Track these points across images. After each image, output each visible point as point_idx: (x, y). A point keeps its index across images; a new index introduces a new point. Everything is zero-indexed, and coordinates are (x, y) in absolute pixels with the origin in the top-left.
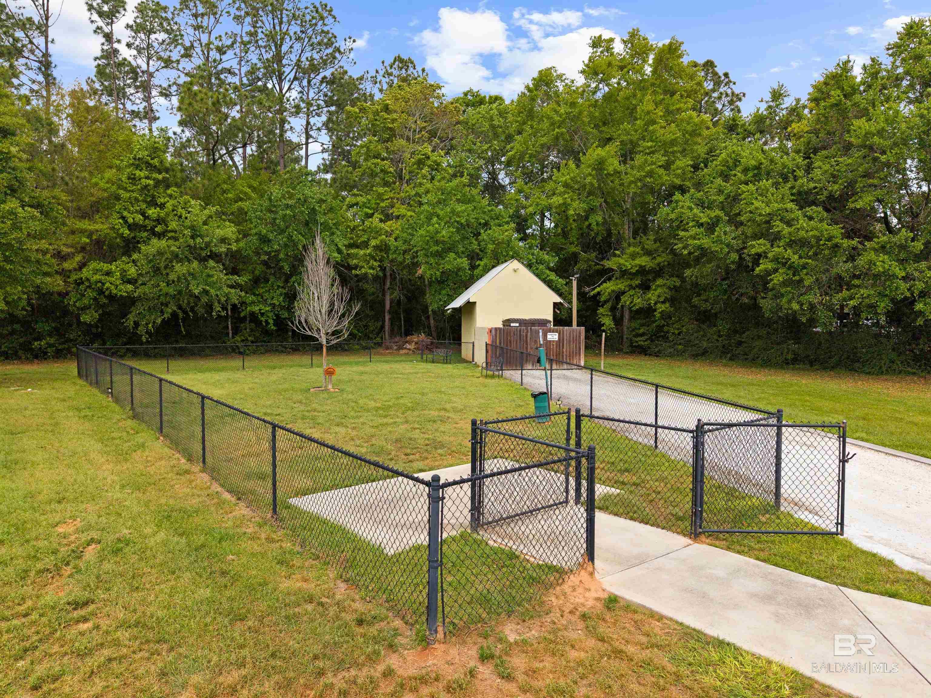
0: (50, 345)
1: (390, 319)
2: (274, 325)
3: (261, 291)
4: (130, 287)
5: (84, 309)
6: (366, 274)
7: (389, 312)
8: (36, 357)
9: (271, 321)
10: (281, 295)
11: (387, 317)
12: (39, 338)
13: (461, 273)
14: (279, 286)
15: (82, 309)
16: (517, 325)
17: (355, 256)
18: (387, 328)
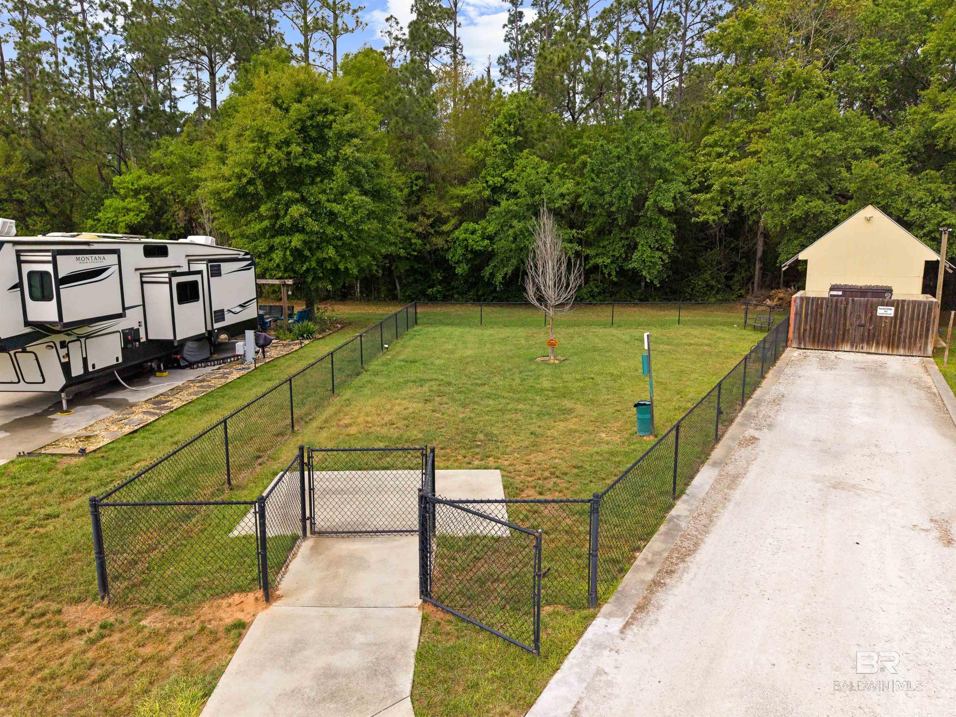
0: (439, 292)
1: (761, 268)
2: (616, 276)
3: (606, 243)
4: (486, 242)
5: (458, 262)
6: (706, 223)
7: (761, 260)
8: (430, 300)
9: (614, 273)
10: (623, 246)
11: (758, 266)
12: (432, 286)
13: (821, 219)
14: (622, 238)
15: (456, 263)
16: (840, 293)
17: (697, 202)
18: (756, 279)
